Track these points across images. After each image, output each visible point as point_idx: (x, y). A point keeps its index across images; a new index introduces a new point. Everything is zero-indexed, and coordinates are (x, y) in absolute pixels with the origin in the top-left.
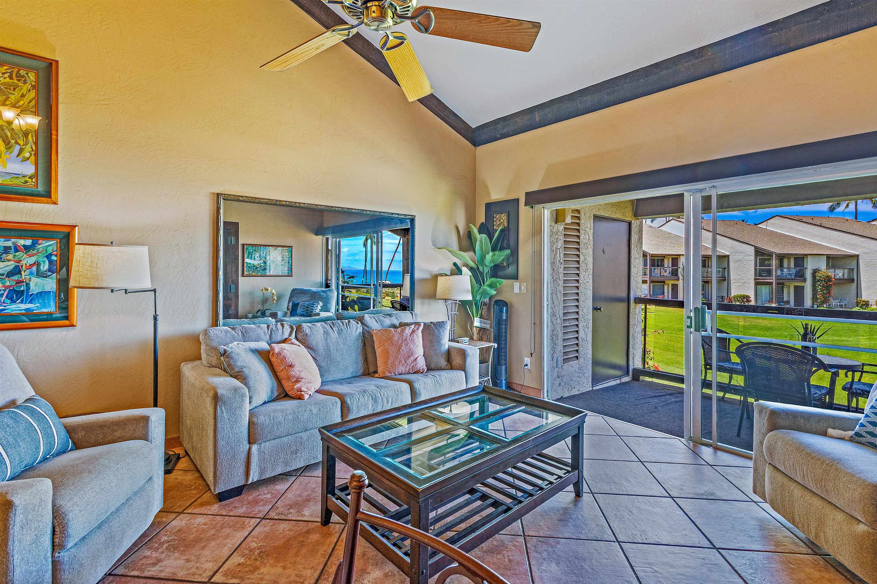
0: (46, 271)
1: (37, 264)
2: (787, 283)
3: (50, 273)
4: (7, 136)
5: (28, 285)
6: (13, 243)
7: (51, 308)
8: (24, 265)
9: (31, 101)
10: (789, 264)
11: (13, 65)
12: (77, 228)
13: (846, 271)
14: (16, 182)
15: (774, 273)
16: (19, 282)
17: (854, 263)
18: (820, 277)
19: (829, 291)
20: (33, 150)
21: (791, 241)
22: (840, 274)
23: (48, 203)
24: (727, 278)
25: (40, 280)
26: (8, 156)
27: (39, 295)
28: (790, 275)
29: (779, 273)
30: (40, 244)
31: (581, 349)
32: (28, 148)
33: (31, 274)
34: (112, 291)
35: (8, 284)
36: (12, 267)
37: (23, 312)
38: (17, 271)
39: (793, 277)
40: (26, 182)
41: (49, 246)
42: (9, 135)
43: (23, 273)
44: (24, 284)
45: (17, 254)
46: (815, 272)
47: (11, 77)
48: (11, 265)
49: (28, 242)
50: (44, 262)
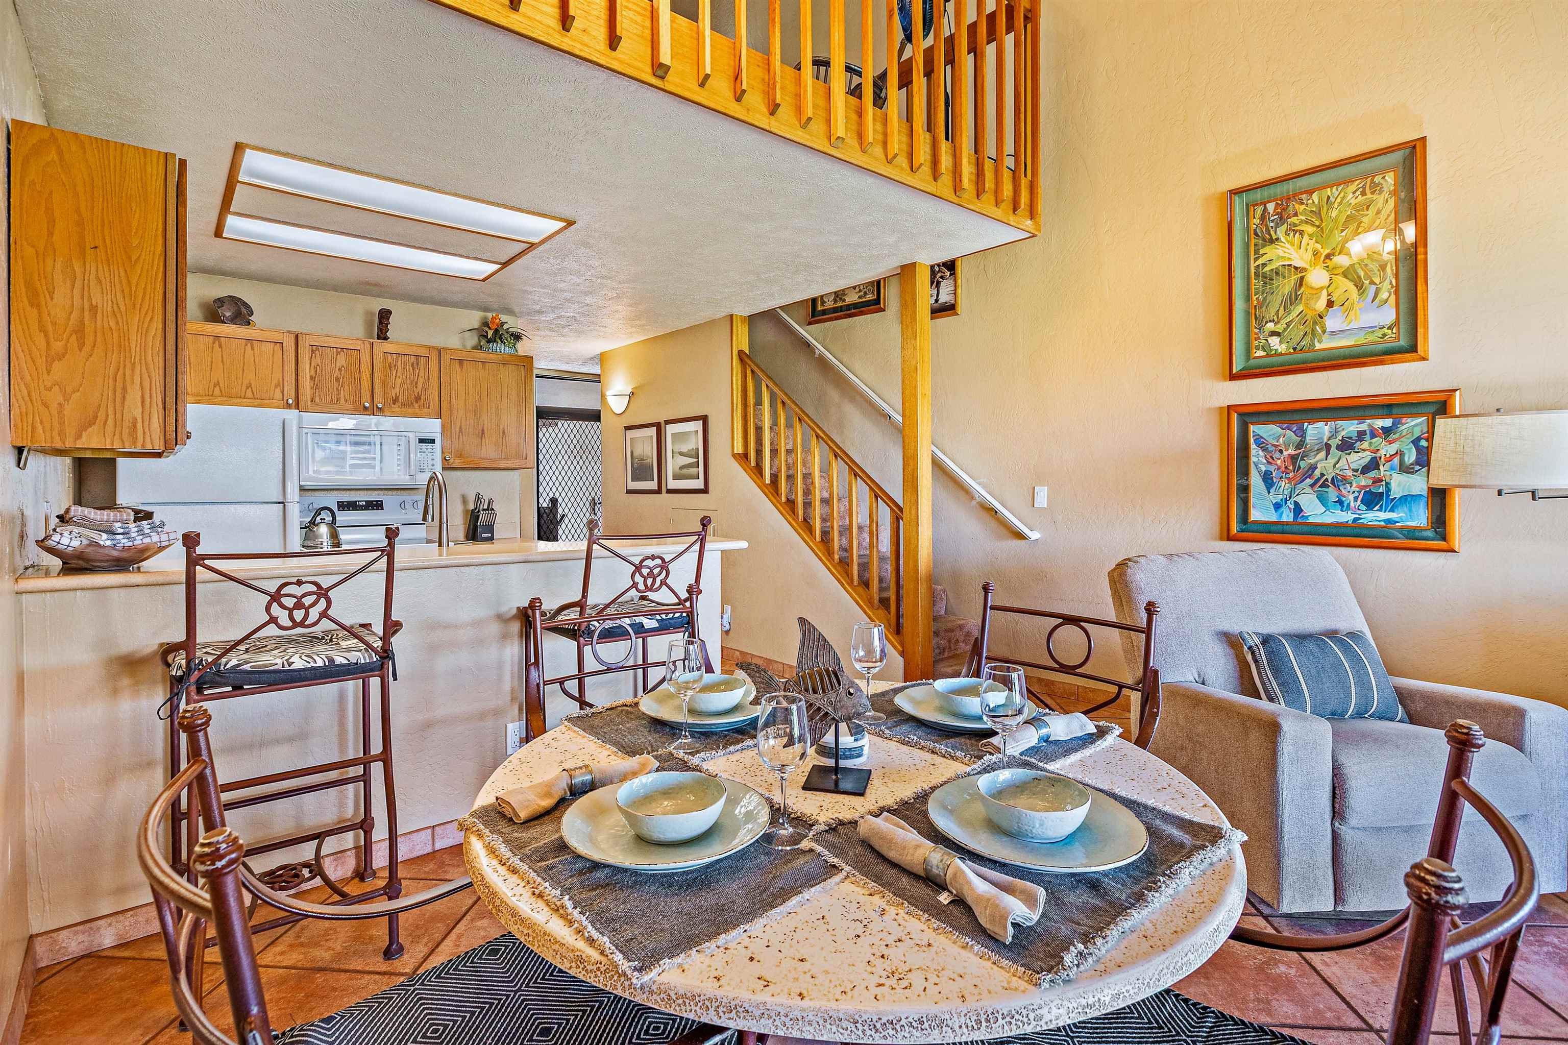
0: (1412, 464)
1: (1400, 453)
3: (1417, 468)
4: (1359, 277)
5: (1387, 484)
6: (1369, 425)
7: (1420, 518)
8: (1383, 457)
9: (1389, 215)
11: (1364, 176)
12: (1458, 392)
14: (1372, 338)
16: (1377, 481)
20: (1392, 287)
23: (1414, 360)
25: (1405, 478)
26: (1362, 305)
27: (1403, 500)
30: (1403, 424)
32: (1386, 285)
33: (1392, 469)
34: (1500, 493)
35: (1363, 483)
36: (1368, 459)
37: (1382, 523)
38: (1374, 464)
40: (1384, 335)
41: (1416, 425)
42: (1362, 274)
43: (1381, 467)
44: (1383, 483)
45: (1374, 440)
47: (1363, 193)
48: (1366, 457)
49: (1388, 422)
50: (1410, 450)
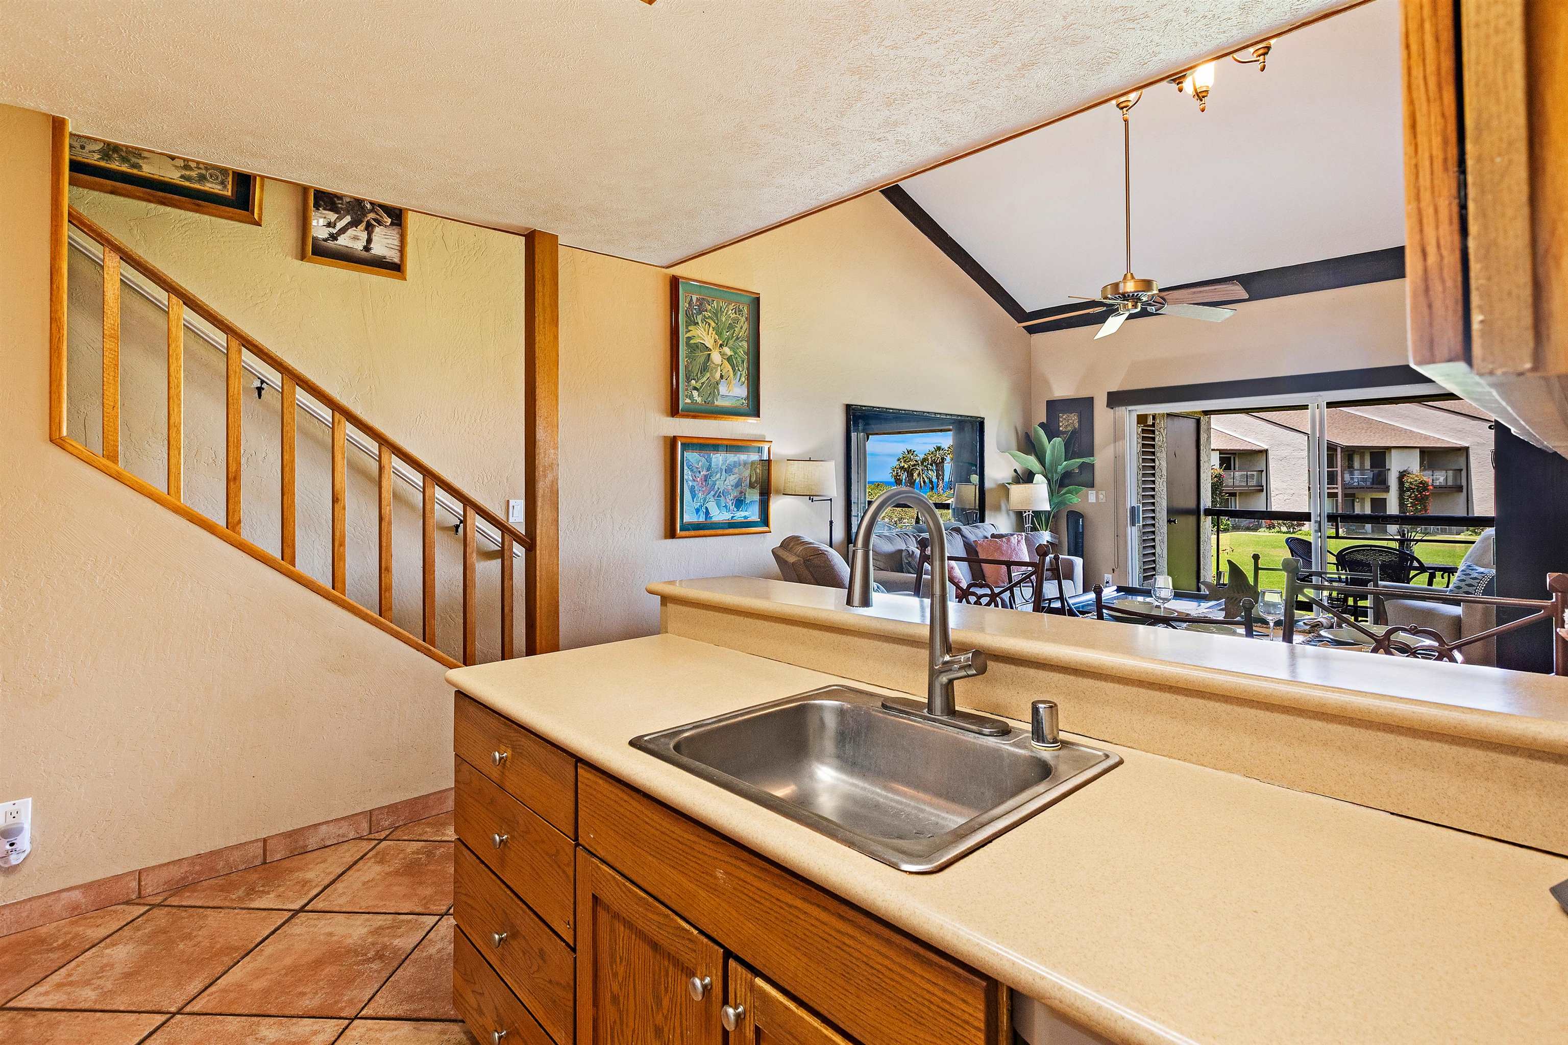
2: (1359, 494)
7: (756, 516)
9: (745, 332)
10: (1362, 463)
13: (1450, 473)
15: (1339, 479)
17: (1462, 460)
18: (1411, 483)
19: (1425, 507)
20: (747, 374)
21: (1364, 425)
22: (1441, 478)
23: (758, 418)
24: (1265, 487)
26: (734, 381)
27: (750, 504)
28: (1364, 480)
29: (1347, 477)
31: (1158, 566)
32: (744, 374)
39: (1368, 483)
46: (1402, 475)
47: (736, 313)
